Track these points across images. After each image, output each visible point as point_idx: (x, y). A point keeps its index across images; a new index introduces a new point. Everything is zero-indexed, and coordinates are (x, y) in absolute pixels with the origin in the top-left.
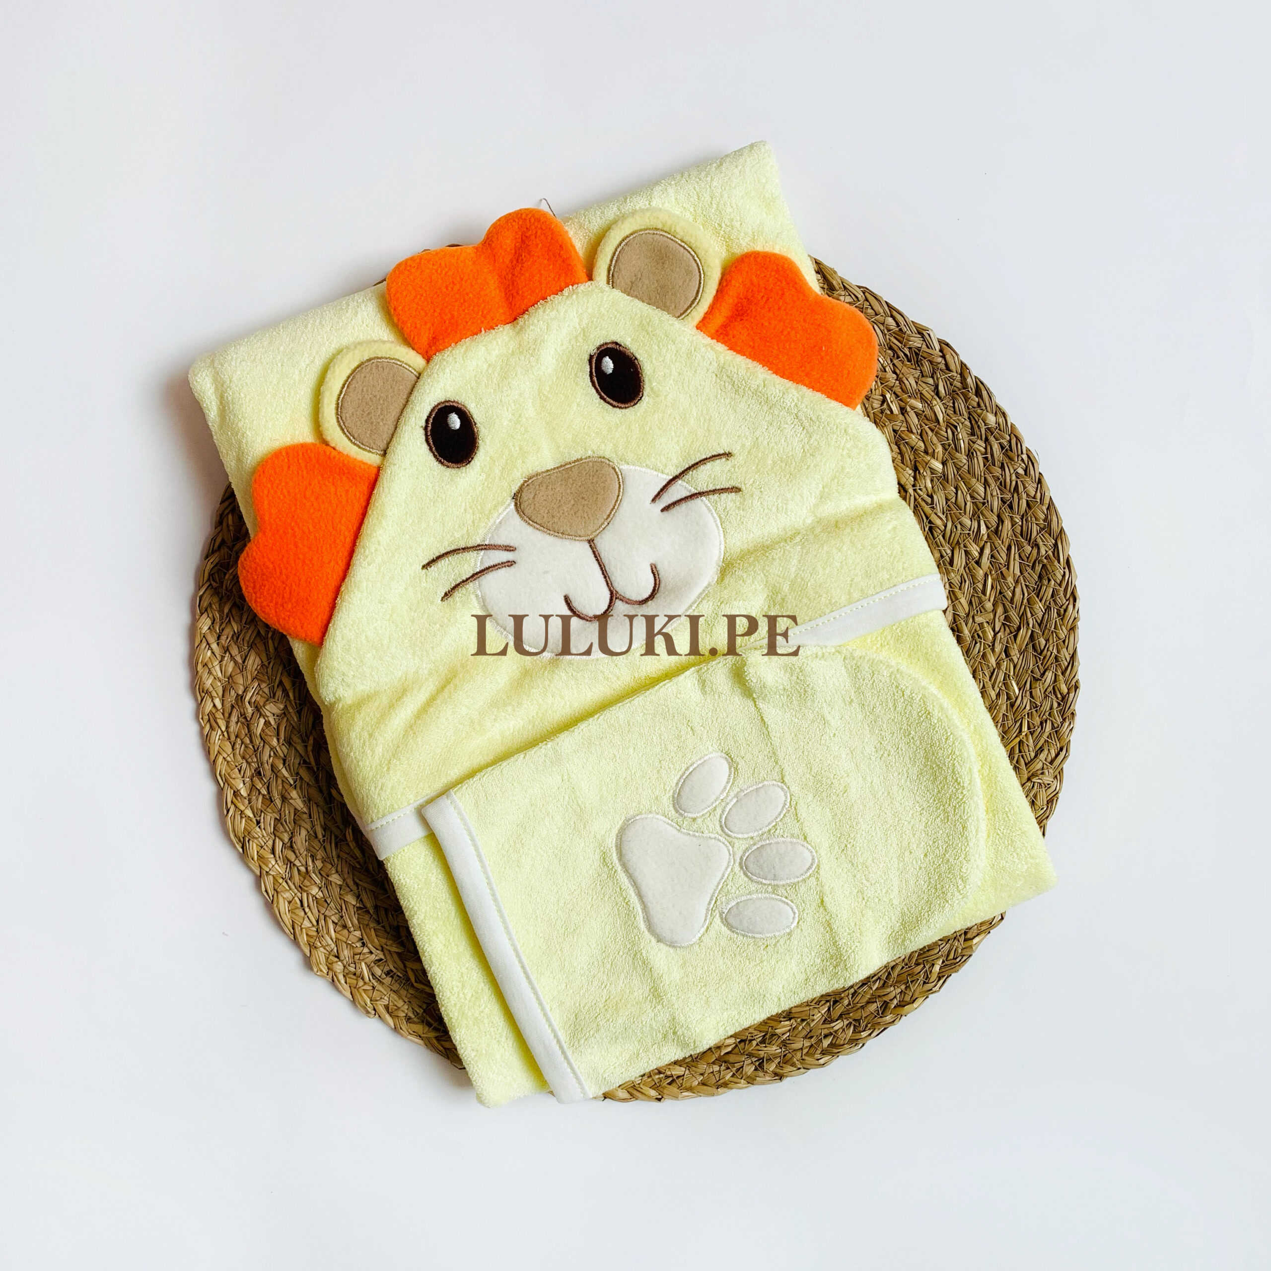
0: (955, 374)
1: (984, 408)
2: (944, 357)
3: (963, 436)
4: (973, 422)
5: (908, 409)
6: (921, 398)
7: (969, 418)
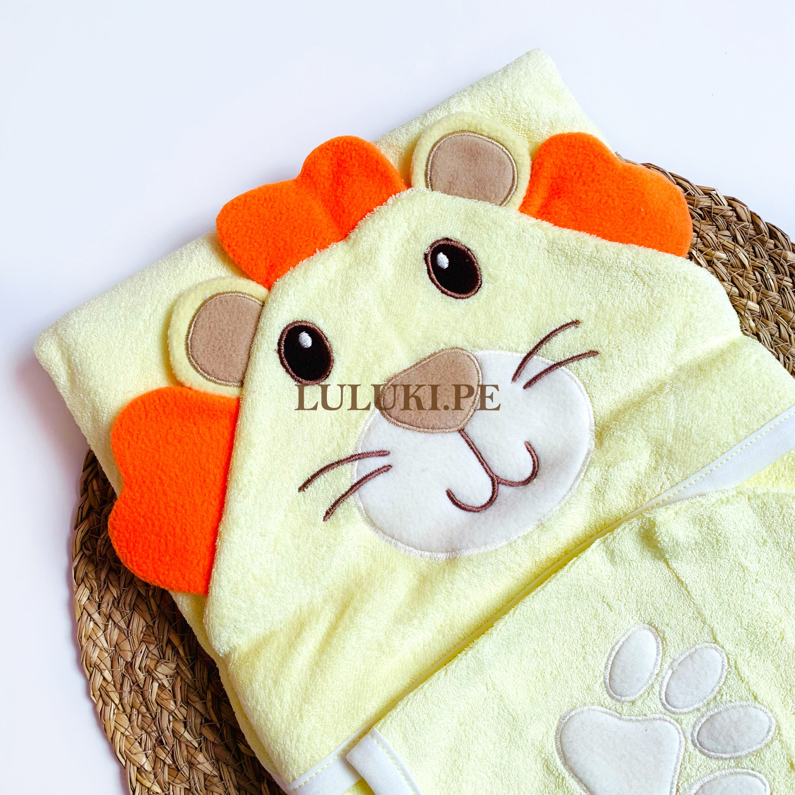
0: (747, 223)
1: (782, 248)
2: (734, 210)
3: (770, 274)
4: (776, 262)
5: (715, 261)
6: (723, 249)
7: (770, 259)
